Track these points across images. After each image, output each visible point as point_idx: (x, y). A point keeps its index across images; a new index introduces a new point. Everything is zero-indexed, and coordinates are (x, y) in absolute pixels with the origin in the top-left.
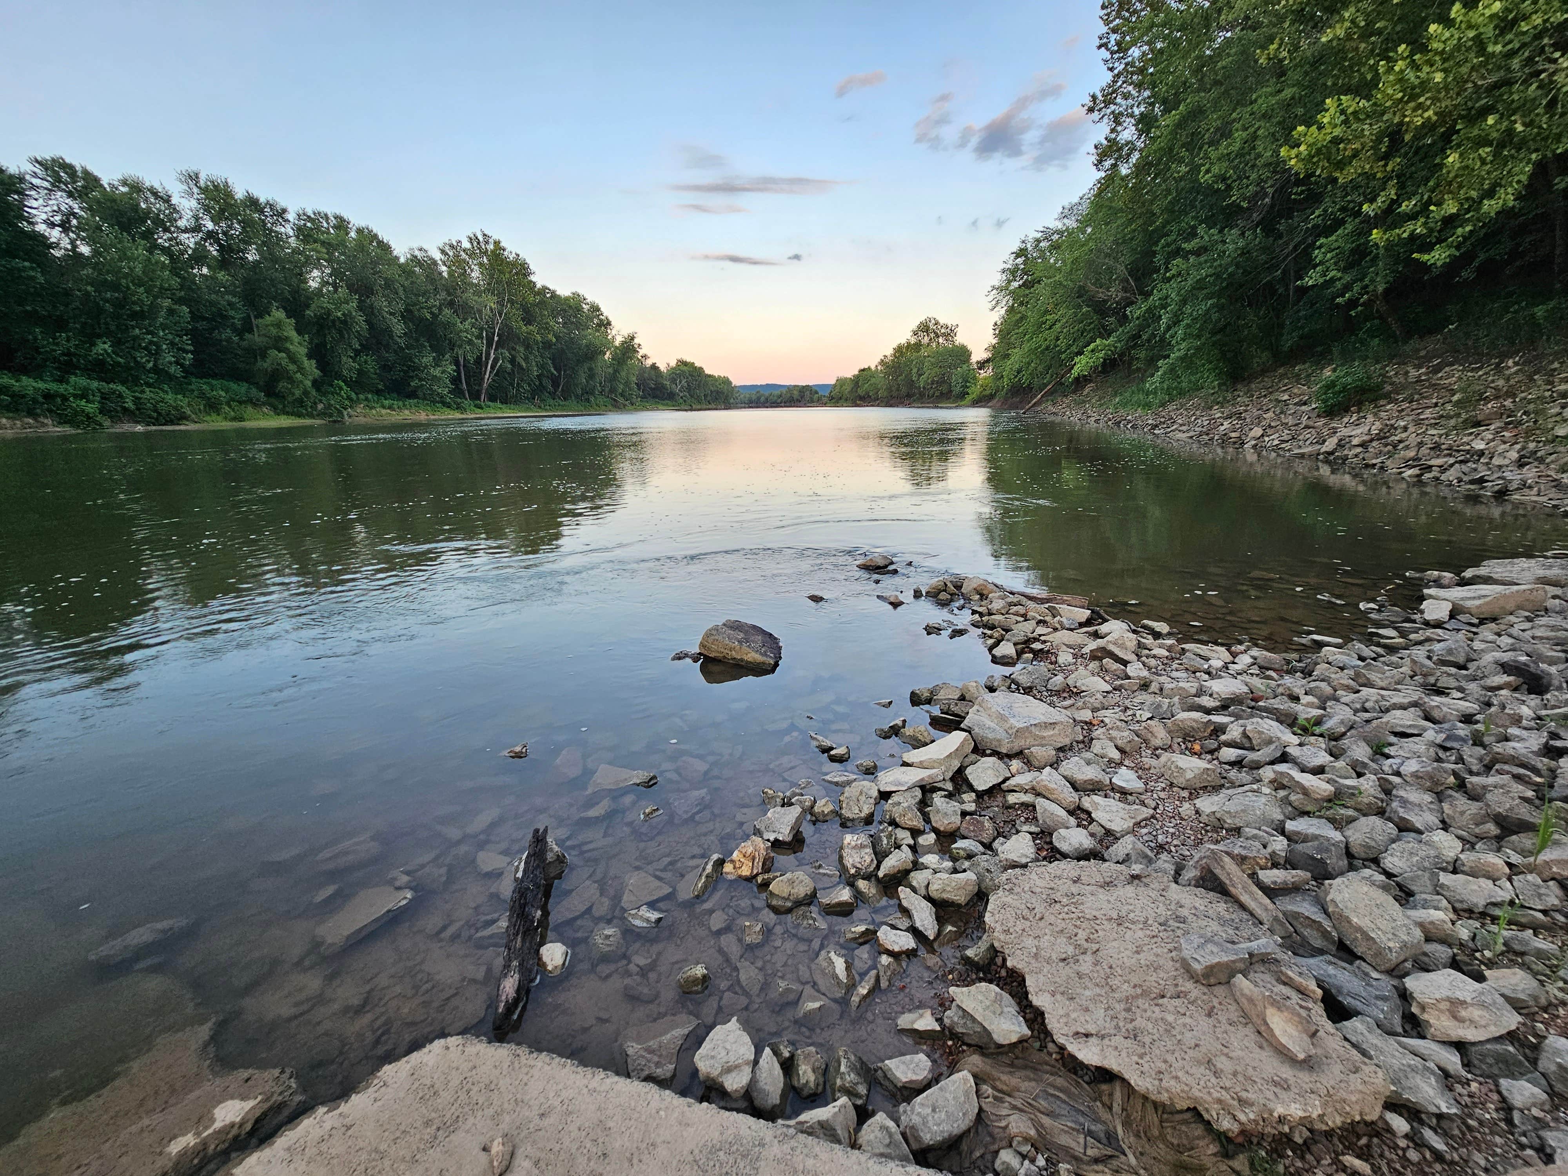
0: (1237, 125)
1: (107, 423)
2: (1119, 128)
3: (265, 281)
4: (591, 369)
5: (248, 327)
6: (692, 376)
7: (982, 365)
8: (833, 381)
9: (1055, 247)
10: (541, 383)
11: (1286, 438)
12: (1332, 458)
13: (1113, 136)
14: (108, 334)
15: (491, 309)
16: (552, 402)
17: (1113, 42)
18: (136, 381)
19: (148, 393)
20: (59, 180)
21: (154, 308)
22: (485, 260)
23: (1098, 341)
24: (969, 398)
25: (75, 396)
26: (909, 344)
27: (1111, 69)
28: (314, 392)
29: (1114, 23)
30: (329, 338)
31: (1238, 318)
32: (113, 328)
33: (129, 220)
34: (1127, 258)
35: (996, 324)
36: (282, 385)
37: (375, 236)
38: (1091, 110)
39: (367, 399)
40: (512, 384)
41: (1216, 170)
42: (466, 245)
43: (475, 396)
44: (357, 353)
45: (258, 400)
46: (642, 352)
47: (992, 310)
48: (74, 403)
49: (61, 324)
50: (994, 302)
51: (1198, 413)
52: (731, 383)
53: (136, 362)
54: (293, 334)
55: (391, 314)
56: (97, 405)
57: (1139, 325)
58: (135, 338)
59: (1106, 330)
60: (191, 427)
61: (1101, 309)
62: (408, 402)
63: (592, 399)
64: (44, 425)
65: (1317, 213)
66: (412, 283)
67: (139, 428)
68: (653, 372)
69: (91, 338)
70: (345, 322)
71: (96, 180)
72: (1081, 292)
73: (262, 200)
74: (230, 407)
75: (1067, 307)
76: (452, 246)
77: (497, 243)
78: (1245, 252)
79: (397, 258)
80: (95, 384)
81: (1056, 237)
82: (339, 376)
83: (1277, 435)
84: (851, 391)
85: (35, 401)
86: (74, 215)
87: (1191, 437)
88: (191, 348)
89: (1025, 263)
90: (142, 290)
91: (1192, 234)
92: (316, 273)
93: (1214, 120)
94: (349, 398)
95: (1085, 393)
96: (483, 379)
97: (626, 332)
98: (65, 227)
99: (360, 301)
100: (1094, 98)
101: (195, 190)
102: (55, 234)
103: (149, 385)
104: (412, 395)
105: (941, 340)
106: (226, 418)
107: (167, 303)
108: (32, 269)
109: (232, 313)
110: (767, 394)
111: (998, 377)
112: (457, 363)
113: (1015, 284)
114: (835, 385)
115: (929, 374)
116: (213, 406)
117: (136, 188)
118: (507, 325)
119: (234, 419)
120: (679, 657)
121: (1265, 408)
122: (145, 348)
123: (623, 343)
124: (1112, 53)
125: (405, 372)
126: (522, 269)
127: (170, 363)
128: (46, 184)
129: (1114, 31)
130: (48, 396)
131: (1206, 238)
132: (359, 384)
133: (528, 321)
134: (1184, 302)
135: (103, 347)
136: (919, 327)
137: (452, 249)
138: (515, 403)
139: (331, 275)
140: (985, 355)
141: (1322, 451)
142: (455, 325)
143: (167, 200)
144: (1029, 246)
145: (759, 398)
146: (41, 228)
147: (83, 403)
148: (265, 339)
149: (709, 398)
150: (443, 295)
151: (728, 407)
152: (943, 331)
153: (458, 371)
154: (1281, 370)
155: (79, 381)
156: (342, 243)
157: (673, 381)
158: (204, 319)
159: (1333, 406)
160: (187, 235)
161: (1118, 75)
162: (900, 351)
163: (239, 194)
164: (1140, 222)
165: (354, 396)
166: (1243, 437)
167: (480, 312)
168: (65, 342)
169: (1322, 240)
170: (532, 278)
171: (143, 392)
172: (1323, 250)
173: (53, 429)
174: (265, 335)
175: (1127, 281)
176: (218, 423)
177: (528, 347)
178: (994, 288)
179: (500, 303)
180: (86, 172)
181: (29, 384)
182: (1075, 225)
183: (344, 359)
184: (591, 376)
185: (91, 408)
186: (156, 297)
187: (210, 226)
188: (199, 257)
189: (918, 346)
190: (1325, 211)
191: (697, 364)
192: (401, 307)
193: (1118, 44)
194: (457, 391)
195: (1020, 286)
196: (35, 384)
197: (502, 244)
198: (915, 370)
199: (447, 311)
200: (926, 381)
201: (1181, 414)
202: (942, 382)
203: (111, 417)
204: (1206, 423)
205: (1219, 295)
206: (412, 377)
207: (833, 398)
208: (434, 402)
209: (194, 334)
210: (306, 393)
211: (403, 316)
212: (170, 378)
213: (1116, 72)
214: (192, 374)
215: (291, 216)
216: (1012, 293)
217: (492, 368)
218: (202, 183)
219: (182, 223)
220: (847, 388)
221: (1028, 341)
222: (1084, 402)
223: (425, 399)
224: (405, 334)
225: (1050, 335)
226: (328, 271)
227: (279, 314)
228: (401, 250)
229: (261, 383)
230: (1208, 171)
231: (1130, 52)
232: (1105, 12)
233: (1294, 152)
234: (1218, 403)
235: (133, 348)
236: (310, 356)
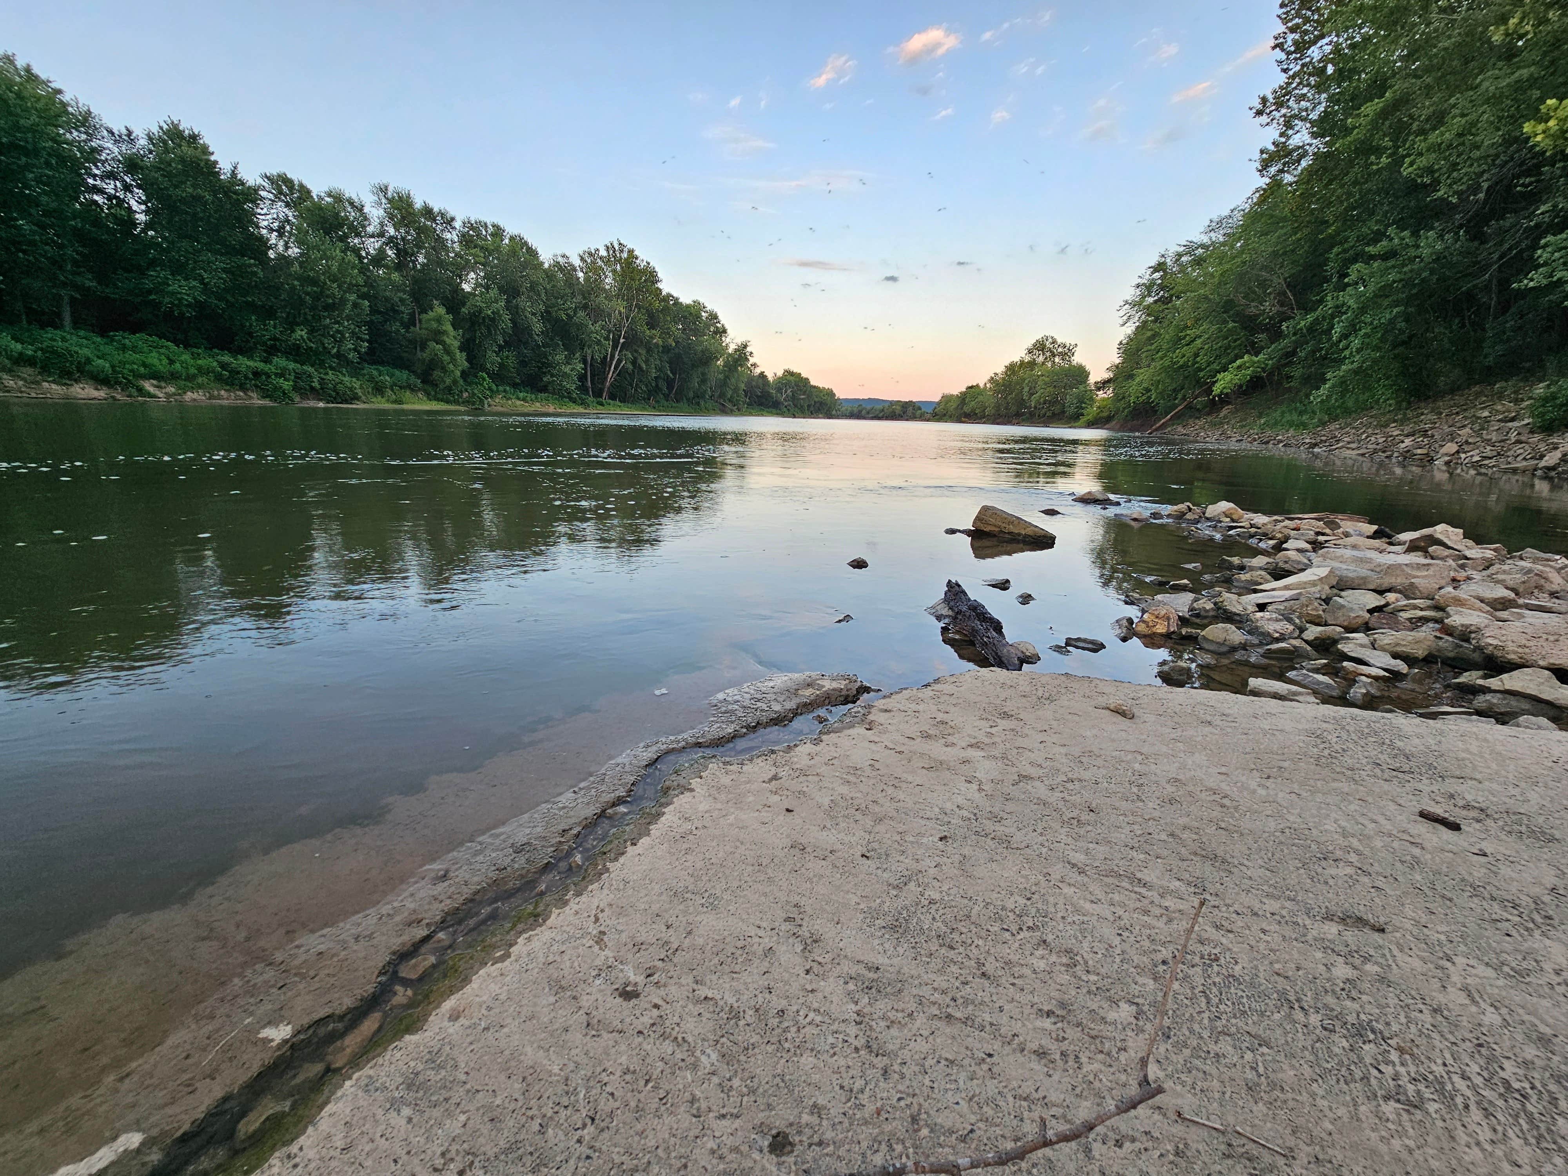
0: (1455, 111)
1: (297, 399)
2: (1290, 132)
3: (430, 280)
4: (703, 374)
5: (412, 322)
6: (797, 385)
7: (1103, 385)
8: (937, 399)
9: (1199, 262)
10: (657, 385)
11: (1489, 454)
12: (1553, 474)
13: (1283, 140)
14: (306, 322)
15: (620, 313)
16: (666, 403)
17: (1290, 43)
18: (322, 364)
19: (331, 375)
20: (281, 192)
21: (343, 301)
22: (618, 267)
23: (1246, 357)
24: (1083, 420)
25: (276, 374)
26: (1022, 362)
27: (1285, 71)
28: (461, 382)
29: (1294, 22)
30: (478, 334)
31: (1427, 330)
32: (310, 318)
33: (330, 225)
34: (1287, 271)
35: (1121, 343)
36: (437, 374)
37: (526, 243)
38: (1259, 113)
39: (505, 391)
40: (631, 385)
41: (1422, 162)
42: (603, 253)
43: (598, 394)
44: (501, 348)
45: (415, 386)
46: (752, 360)
47: (1123, 325)
48: (275, 380)
49: (269, 313)
50: (1125, 318)
51: (1370, 431)
52: (834, 395)
53: (325, 348)
54: (449, 328)
55: (534, 314)
56: (291, 383)
57: (1295, 342)
58: (326, 327)
59: (1253, 348)
60: (361, 406)
61: (1250, 324)
62: (540, 395)
63: (702, 403)
64: (251, 398)
65: (1543, 208)
66: (554, 286)
67: (321, 405)
68: (760, 381)
69: (292, 325)
70: (493, 320)
71: (309, 192)
72: (1228, 306)
73: (436, 210)
74: (392, 390)
75: (1211, 322)
76: (590, 254)
77: (631, 252)
78: (1439, 258)
79: (542, 263)
80: (292, 365)
81: (1200, 251)
82: (483, 369)
83: (1477, 451)
84: (957, 408)
85: (246, 377)
86: (288, 221)
87: (1363, 455)
88: (367, 337)
89: (1161, 278)
90: (335, 285)
91: (1378, 237)
92: (472, 275)
93: (1425, 108)
94: (490, 389)
95: (1222, 415)
96: (606, 378)
97: (739, 340)
98: (281, 232)
99: (508, 301)
100: (1264, 100)
101: (384, 201)
102: (273, 238)
103: (332, 368)
104: (544, 389)
105: (1057, 360)
106: (388, 401)
107: (353, 297)
108: (255, 265)
109: (402, 308)
110: (869, 407)
111: (1118, 398)
112: (584, 361)
113: (1150, 300)
114: (939, 403)
115: (1042, 393)
116: (379, 390)
117: (338, 198)
118: (632, 330)
119: (395, 402)
120: (952, 531)
121: (1458, 425)
122: (332, 336)
123: (736, 350)
124: (1289, 53)
125: (540, 368)
126: (651, 276)
127: (350, 349)
128: (271, 196)
129: (1292, 30)
130: (257, 374)
131: (1396, 241)
132: (499, 377)
133: (652, 326)
134: (1363, 310)
135: (301, 333)
136: (1034, 345)
137: (590, 259)
138: (633, 403)
139: (484, 278)
140: (1107, 375)
141: (1540, 466)
142: (587, 326)
143: (360, 209)
144: (1168, 260)
145: (860, 412)
146: (264, 232)
147: (281, 380)
148: (426, 332)
149: (812, 409)
150: (579, 298)
151: (830, 417)
152: (1060, 350)
153: (585, 369)
154: (1477, 388)
155: (280, 361)
156: (498, 249)
157: (779, 390)
158: (380, 313)
159: (1553, 420)
160: (372, 240)
161: (1293, 77)
162: (1011, 369)
163: (418, 205)
164: (1306, 231)
165: (494, 387)
166: (1432, 454)
167: (610, 315)
168: (272, 329)
169: (1550, 238)
170: (660, 285)
171: (327, 374)
172: (1549, 249)
173: (257, 401)
174: (426, 329)
175: (1285, 293)
176: (381, 404)
177: (649, 350)
178: (1126, 302)
179: (629, 308)
180: (301, 186)
181: (244, 363)
182: (1221, 239)
183: (489, 353)
184: (704, 381)
185: (287, 385)
186: (345, 292)
187: (392, 231)
188: (379, 259)
189: (1032, 364)
190: (1555, 206)
191: (804, 375)
192: (542, 307)
193: (1295, 43)
194: (583, 389)
195: (1156, 302)
196: (249, 363)
197: (636, 253)
198: (1026, 389)
199: (581, 314)
200: (1038, 402)
201: (1347, 433)
202: (1054, 402)
203: (301, 394)
204: (1381, 440)
205: (1407, 302)
206: (545, 373)
207: (936, 415)
208: (563, 397)
209: (370, 324)
210: (455, 382)
211: (542, 316)
212: (349, 363)
213: (1291, 73)
214: (365, 361)
215: (458, 224)
216: (1148, 307)
217: (616, 368)
218: (390, 195)
219: (370, 229)
220: (953, 405)
221: (1162, 359)
222: (1222, 423)
223: (554, 394)
224: (542, 332)
225: (1188, 351)
226: (482, 274)
227: (441, 311)
228: (546, 256)
229: (419, 371)
230: (1411, 164)
231: (1310, 52)
232: (1284, 10)
233: (1541, 127)
234: (1395, 421)
235: (323, 335)
236: (461, 349)
